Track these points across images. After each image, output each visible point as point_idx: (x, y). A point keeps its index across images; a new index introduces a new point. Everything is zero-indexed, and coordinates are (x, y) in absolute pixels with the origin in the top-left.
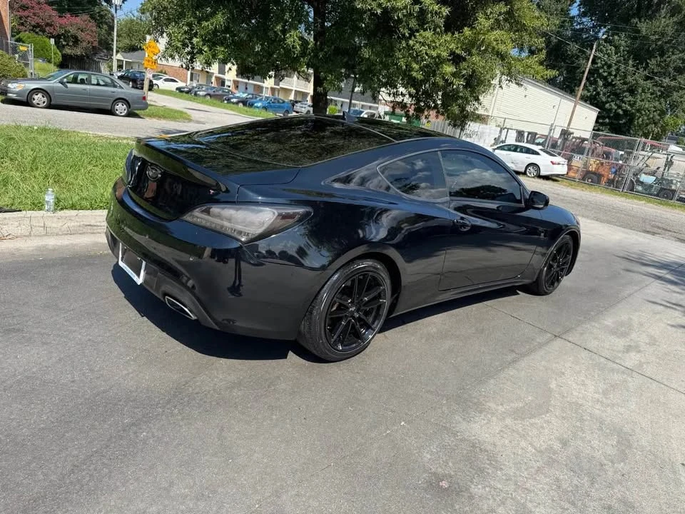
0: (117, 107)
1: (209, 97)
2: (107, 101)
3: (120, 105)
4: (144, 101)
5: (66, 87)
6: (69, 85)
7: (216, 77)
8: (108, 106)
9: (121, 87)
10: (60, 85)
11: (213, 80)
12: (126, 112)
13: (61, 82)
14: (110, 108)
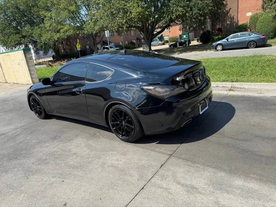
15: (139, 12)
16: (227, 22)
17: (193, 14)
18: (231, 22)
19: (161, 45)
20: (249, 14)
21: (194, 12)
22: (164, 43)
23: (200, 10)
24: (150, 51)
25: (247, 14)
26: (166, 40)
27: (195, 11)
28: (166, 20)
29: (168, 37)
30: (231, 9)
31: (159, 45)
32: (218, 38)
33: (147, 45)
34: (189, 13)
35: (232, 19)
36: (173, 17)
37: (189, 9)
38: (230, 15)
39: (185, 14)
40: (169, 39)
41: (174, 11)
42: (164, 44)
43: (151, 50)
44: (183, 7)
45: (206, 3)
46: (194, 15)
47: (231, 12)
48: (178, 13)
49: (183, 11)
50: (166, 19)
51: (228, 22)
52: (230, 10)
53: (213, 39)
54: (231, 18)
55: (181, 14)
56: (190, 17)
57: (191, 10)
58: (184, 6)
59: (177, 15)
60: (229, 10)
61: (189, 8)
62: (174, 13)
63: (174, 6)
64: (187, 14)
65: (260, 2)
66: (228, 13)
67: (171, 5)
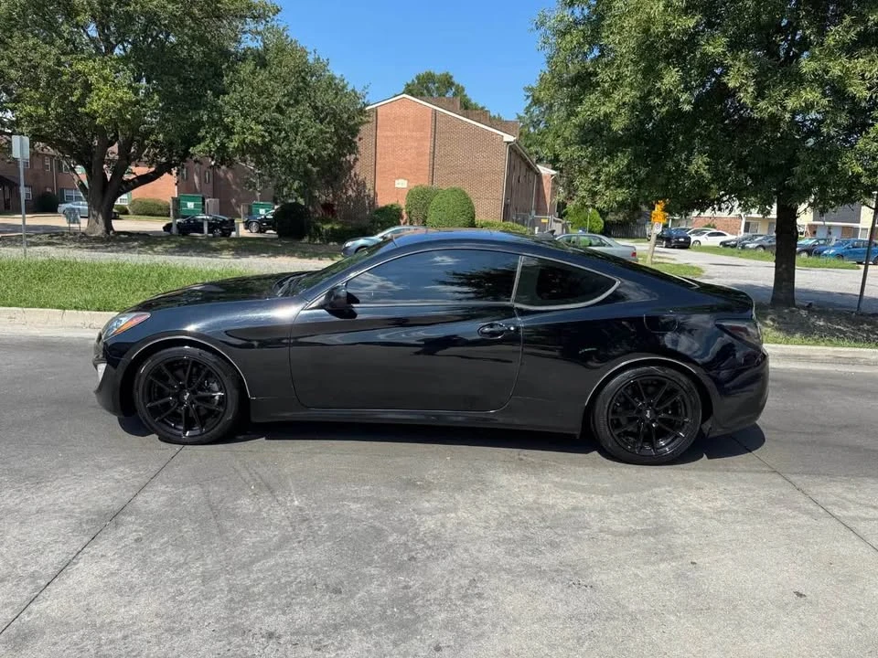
1: (762, 249)
4: (634, 258)
16: (347, 190)
17: (294, 152)
18: (359, 193)
20: (402, 184)
21: (296, 146)
23: (309, 144)
24: (108, 232)
25: (397, 182)
29: (125, 196)
30: (357, 161)
32: (332, 229)
33: (99, 211)
34: (279, 145)
35: (360, 188)
36: (232, 145)
37: (282, 134)
38: (355, 175)
40: (132, 203)
41: (237, 129)
43: (112, 229)
44: (263, 124)
45: (321, 129)
46: (296, 155)
47: (357, 169)
48: (250, 138)
49: (263, 136)
50: (207, 146)
51: (350, 192)
52: (357, 163)
53: (317, 229)
54: (357, 183)
55: (259, 141)
56: (283, 156)
57: (286, 138)
58: (266, 122)
59: (247, 141)
60: (354, 163)
61: (280, 132)
62: (234, 133)
63: (236, 113)
64: (275, 146)
65: (426, 160)
66: (351, 167)
67: (227, 108)
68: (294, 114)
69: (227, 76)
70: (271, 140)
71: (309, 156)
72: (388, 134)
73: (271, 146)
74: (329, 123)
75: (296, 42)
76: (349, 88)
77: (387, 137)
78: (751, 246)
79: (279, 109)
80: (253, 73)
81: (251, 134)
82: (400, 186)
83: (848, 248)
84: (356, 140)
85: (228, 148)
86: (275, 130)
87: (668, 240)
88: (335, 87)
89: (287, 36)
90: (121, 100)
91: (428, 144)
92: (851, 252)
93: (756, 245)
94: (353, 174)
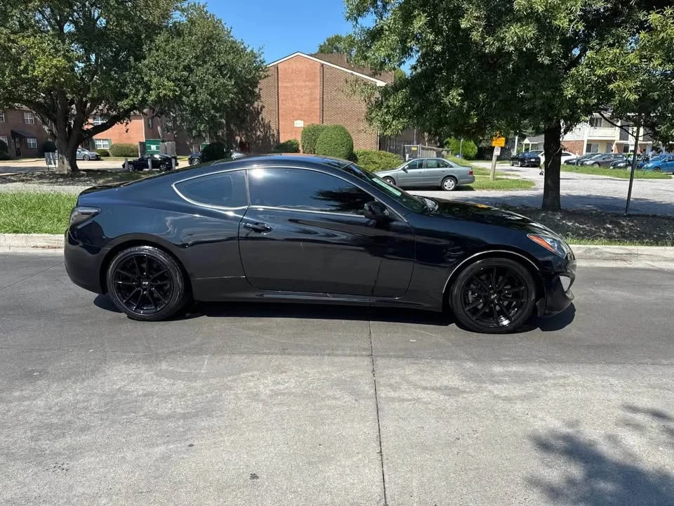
0: (446, 183)
1: (597, 166)
2: (438, 179)
3: (449, 181)
4: (471, 176)
5: (407, 172)
6: (409, 171)
7: (617, 144)
8: (438, 183)
9: (451, 167)
10: (403, 172)
11: (614, 147)
12: (453, 187)
13: (404, 170)
14: (440, 185)
15: (57, 68)
16: (256, 131)
17: (199, 102)
18: (266, 133)
19: (90, 160)
20: (299, 124)
22: (97, 156)
23: (212, 95)
25: (296, 122)
26: (102, 148)
27: (203, 96)
28: (131, 102)
29: (106, 143)
30: (264, 107)
31: (84, 160)
33: (66, 154)
34: (188, 97)
35: (266, 129)
36: (151, 99)
37: (190, 88)
38: (262, 119)
39: (180, 97)
40: (112, 147)
41: (153, 86)
42: (97, 158)
43: (78, 168)
44: (174, 81)
45: (224, 83)
46: (201, 104)
47: (264, 114)
48: (164, 92)
49: (175, 91)
50: (132, 100)
51: (259, 133)
52: (263, 109)
54: (264, 126)
55: (171, 94)
56: (191, 105)
57: (193, 91)
58: (176, 79)
59: (161, 95)
60: (261, 110)
61: (188, 86)
62: (152, 90)
63: (153, 73)
64: (184, 98)
65: (317, 105)
66: (259, 113)
67: (145, 70)
68: (200, 72)
69: (146, 44)
70: (181, 93)
71: (212, 104)
72: (288, 85)
73: (182, 97)
74: (230, 78)
75: (214, 16)
76: (249, 50)
77: (286, 87)
78: (588, 163)
79: (188, 68)
80: (167, 41)
81: (165, 89)
82: (298, 126)
83: (665, 162)
84: (257, 90)
85: (147, 101)
86: (184, 85)
87: (522, 160)
88: (235, 49)
89: (207, 12)
90: (56, 66)
91: (318, 92)
92: (667, 164)
93: (593, 162)
94: (260, 118)
